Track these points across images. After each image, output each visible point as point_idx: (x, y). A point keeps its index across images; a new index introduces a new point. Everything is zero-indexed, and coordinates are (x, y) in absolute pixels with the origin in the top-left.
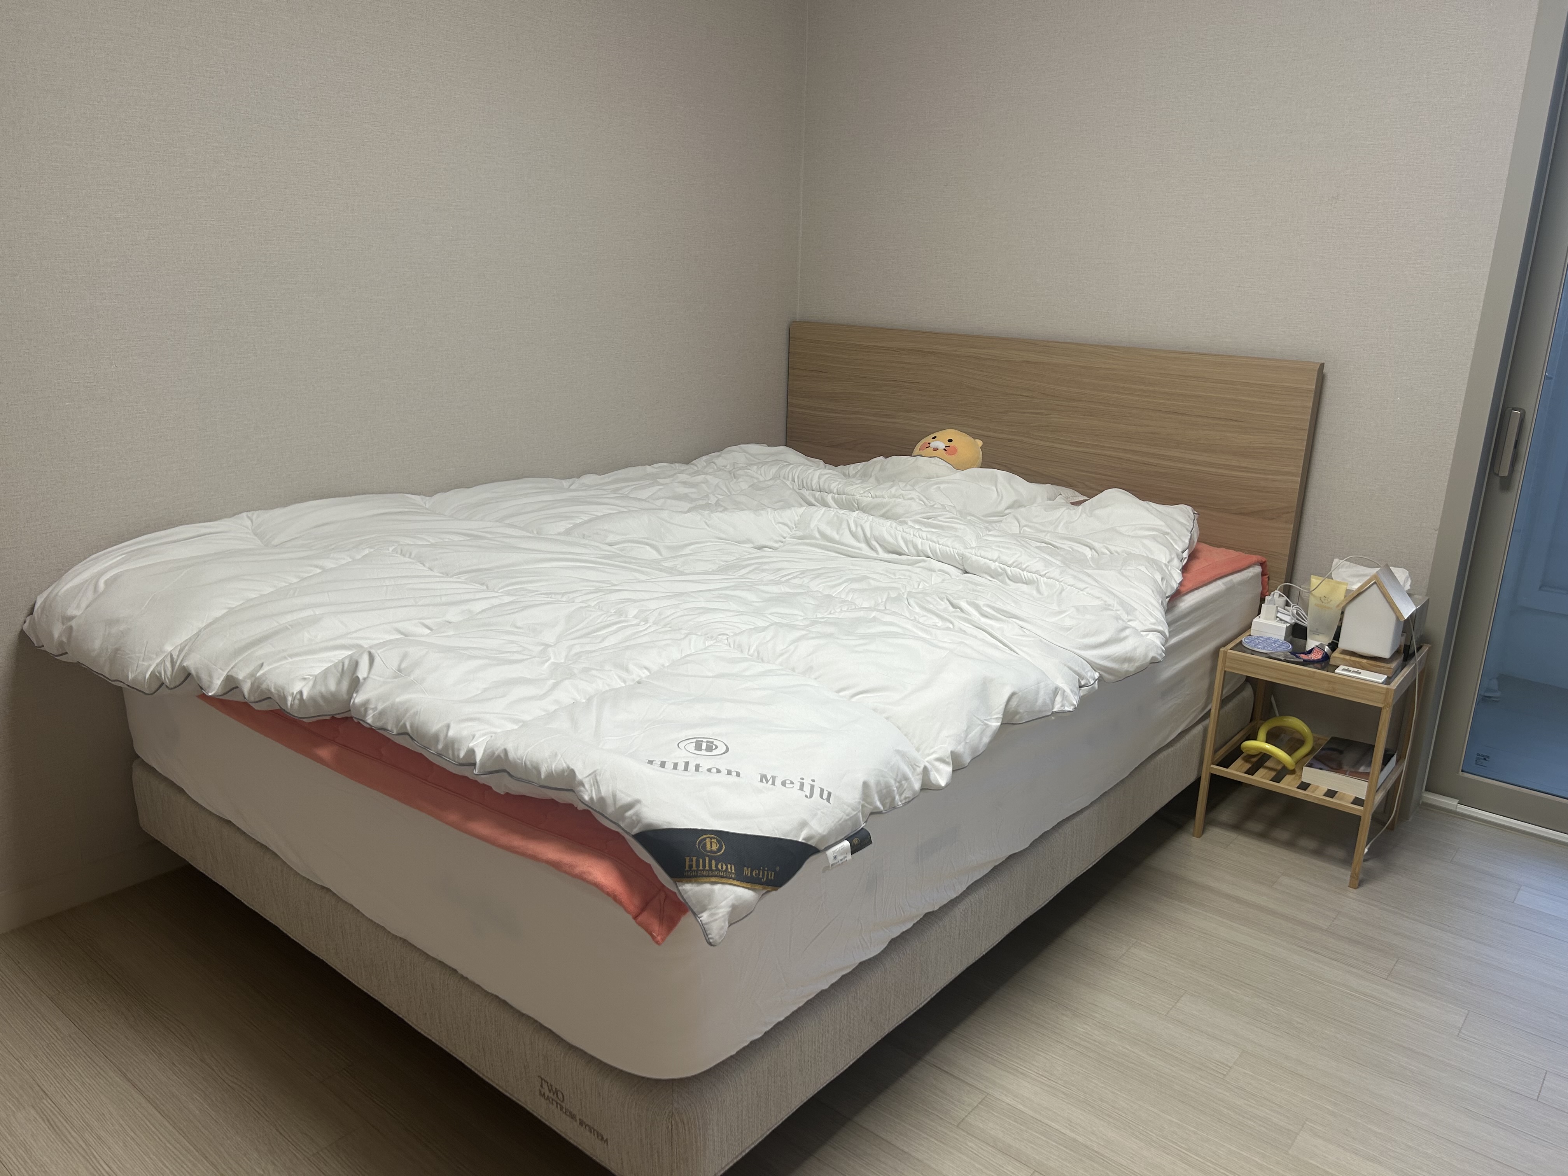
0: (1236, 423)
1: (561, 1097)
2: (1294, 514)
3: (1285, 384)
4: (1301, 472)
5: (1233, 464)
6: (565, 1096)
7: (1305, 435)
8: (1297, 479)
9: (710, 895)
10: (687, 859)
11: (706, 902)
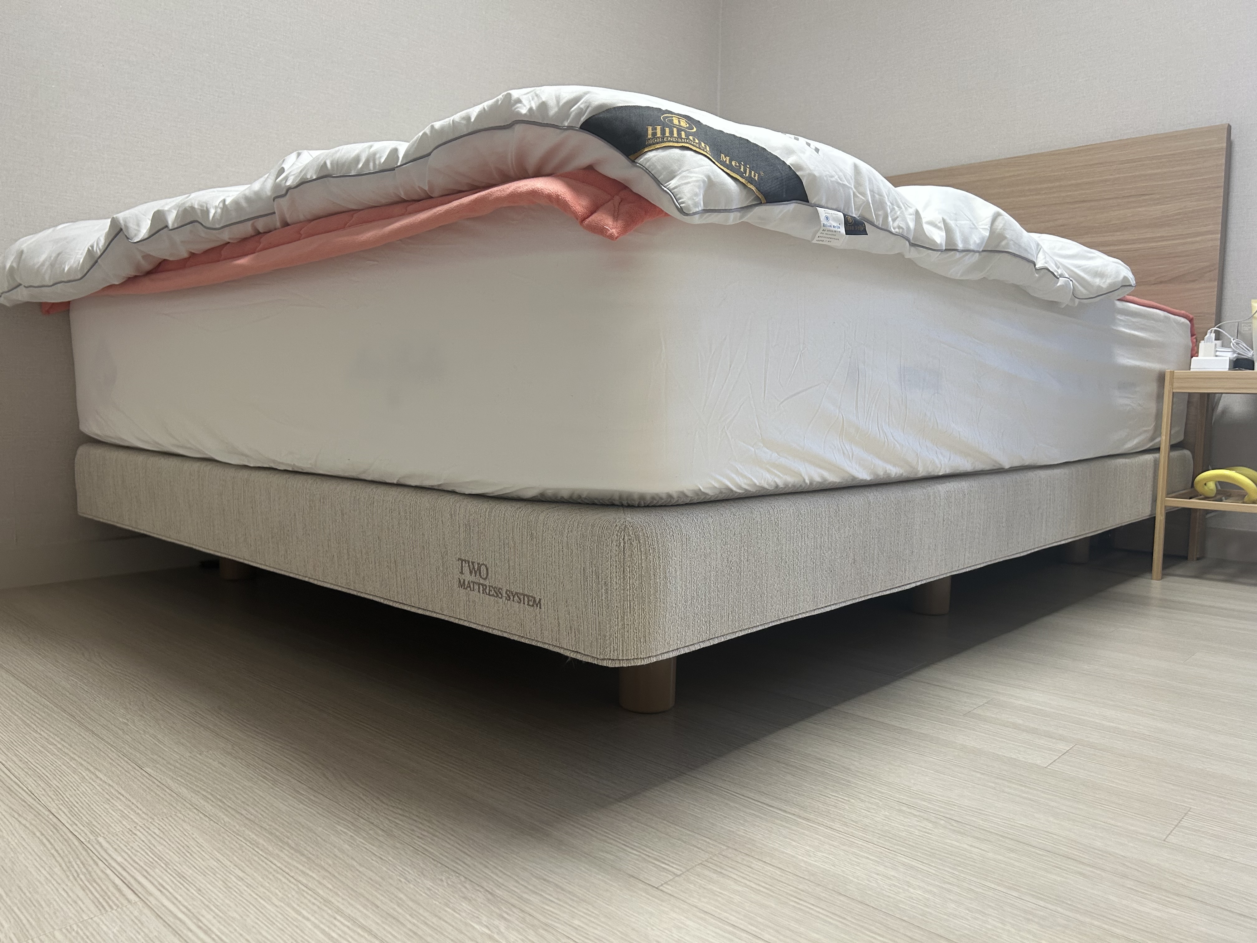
0: (1147, 197)
1: (485, 572)
2: (1217, 271)
3: (1196, 149)
4: (1220, 229)
5: (1149, 236)
6: (490, 572)
7: (1221, 191)
8: (1217, 235)
9: (680, 162)
10: (650, 128)
11: (675, 167)
